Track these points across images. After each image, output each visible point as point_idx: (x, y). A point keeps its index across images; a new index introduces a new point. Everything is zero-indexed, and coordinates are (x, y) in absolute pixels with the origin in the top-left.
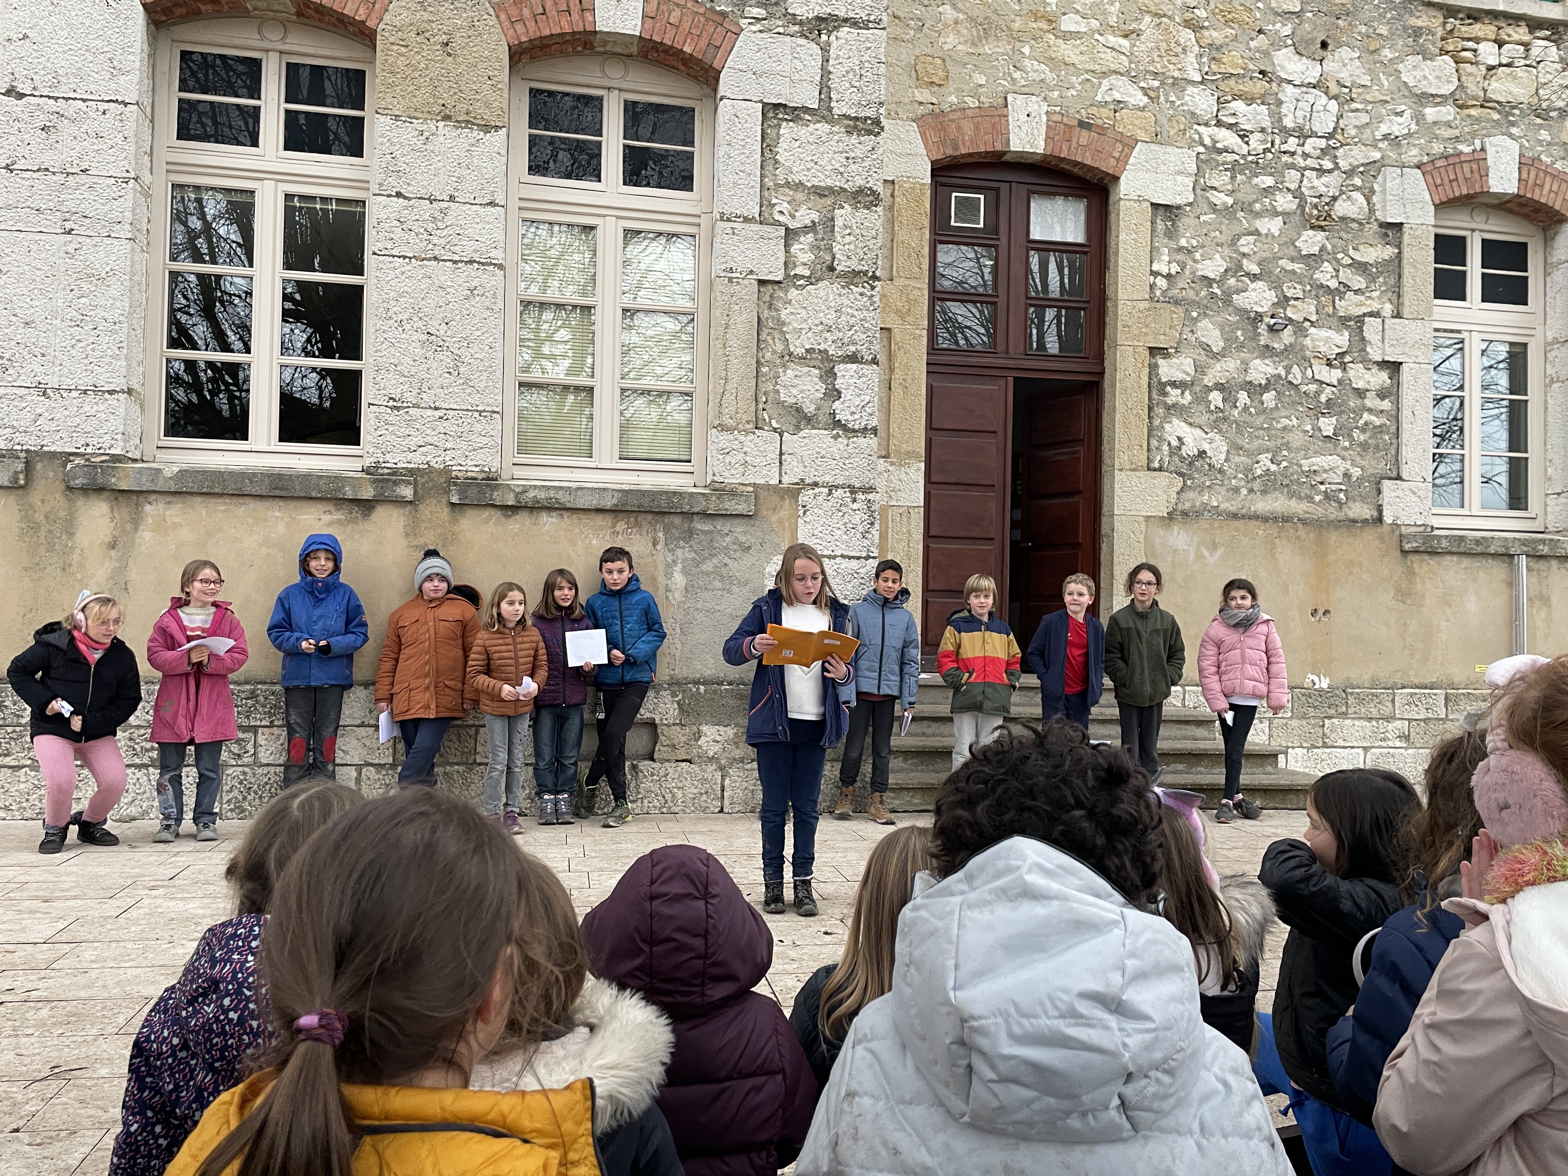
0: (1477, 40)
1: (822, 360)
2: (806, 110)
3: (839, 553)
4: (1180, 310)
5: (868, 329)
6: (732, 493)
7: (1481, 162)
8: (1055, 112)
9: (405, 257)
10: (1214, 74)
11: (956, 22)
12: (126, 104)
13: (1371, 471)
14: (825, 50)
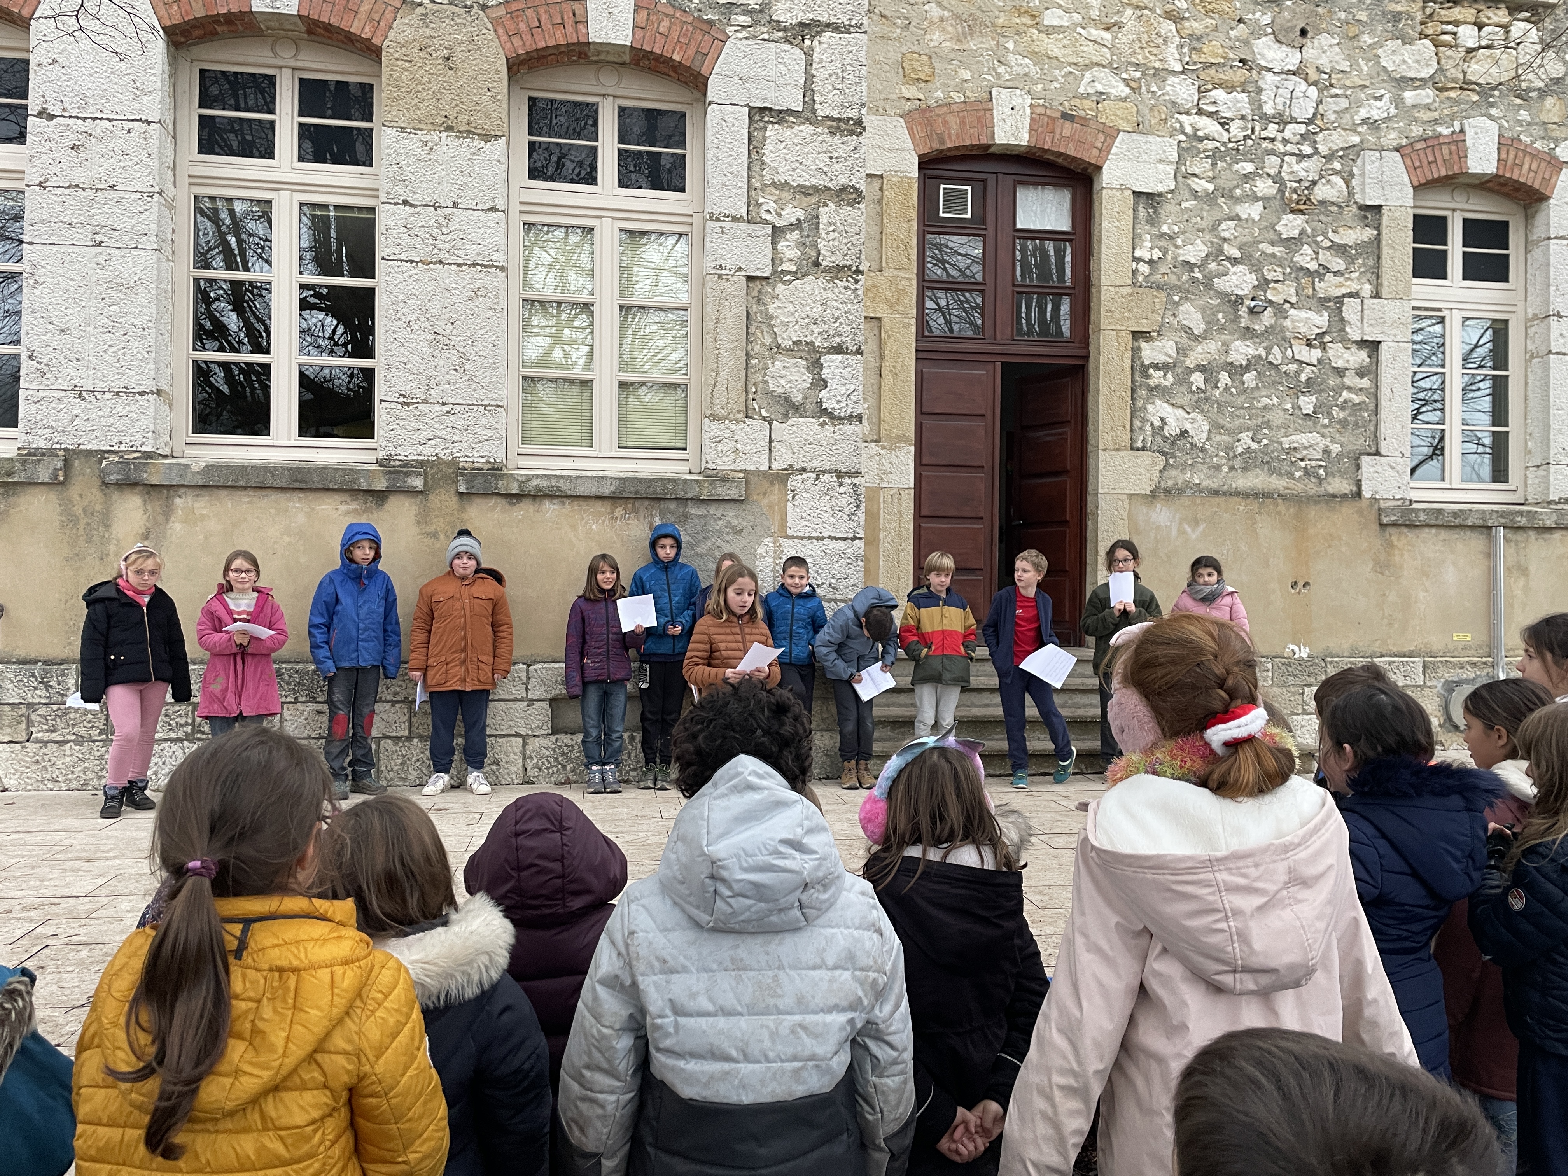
0: (1457, 23)
1: (809, 352)
2: (790, 112)
3: (826, 534)
4: (1162, 295)
5: (852, 321)
6: (725, 479)
7: (1460, 144)
8: (1039, 105)
9: (412, 261)
10: (1195, 63)
11: (942, 20)
12: (149, 123)
13: (1350, 447)
14: (808, 54)
